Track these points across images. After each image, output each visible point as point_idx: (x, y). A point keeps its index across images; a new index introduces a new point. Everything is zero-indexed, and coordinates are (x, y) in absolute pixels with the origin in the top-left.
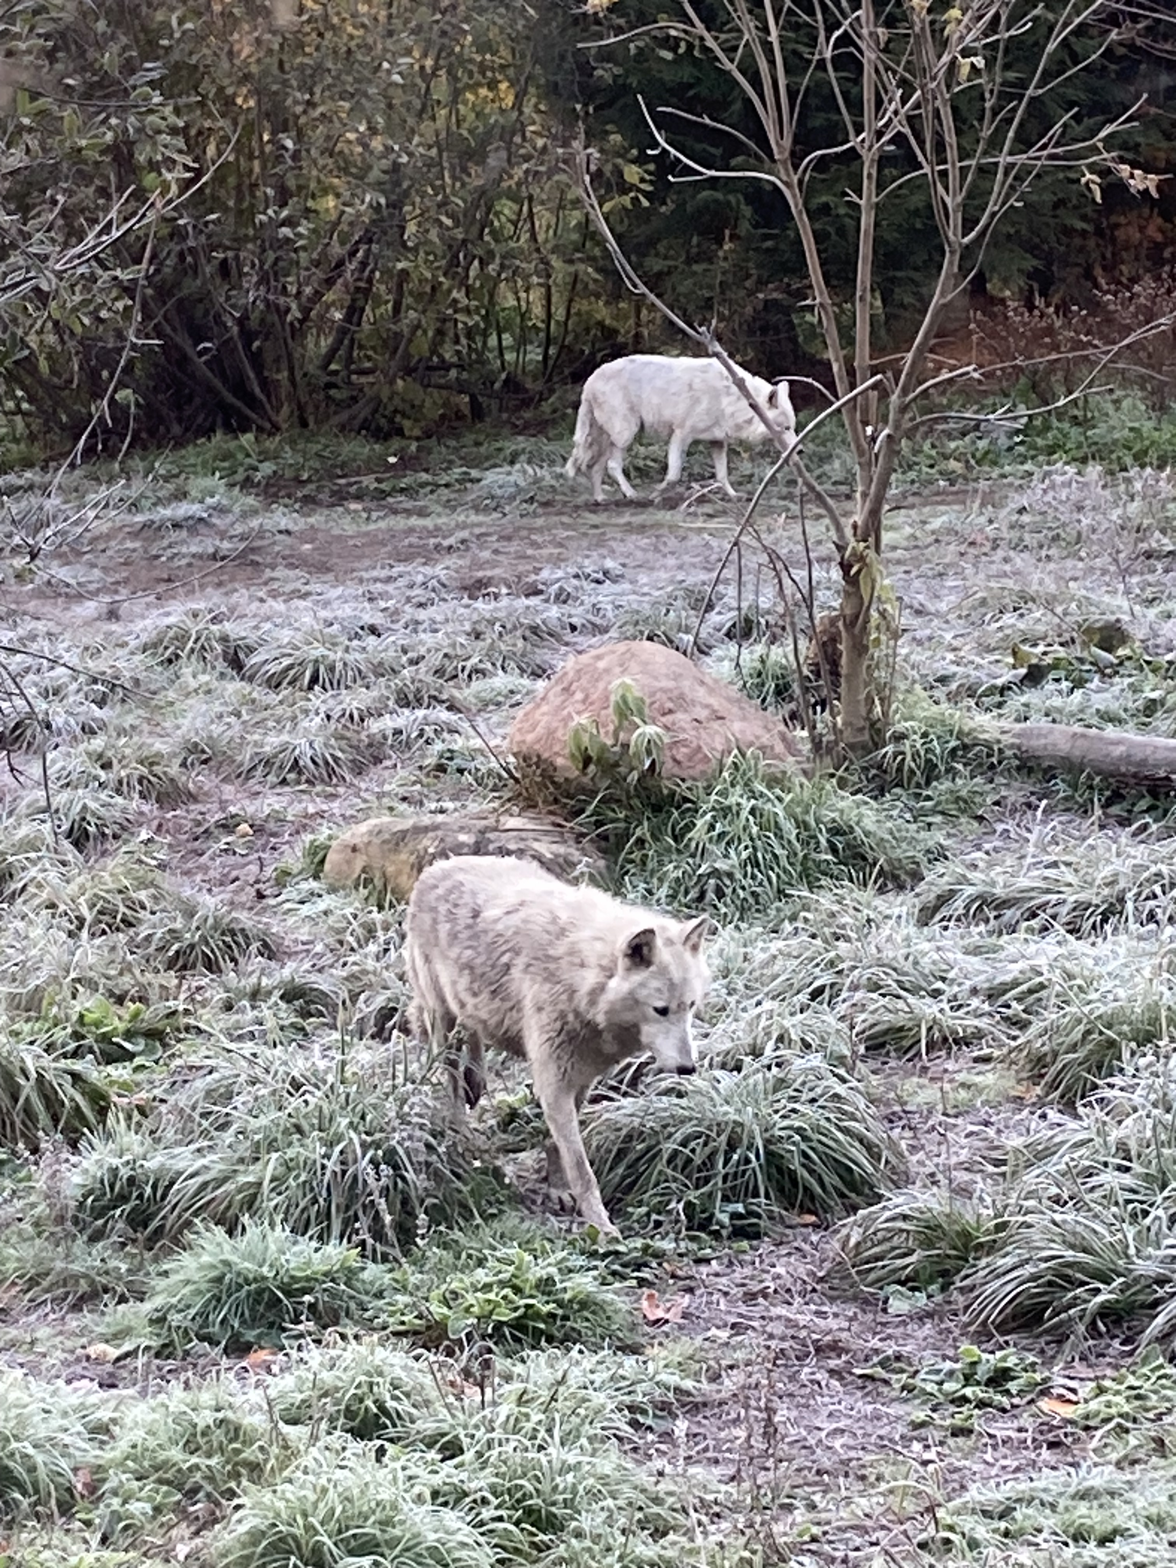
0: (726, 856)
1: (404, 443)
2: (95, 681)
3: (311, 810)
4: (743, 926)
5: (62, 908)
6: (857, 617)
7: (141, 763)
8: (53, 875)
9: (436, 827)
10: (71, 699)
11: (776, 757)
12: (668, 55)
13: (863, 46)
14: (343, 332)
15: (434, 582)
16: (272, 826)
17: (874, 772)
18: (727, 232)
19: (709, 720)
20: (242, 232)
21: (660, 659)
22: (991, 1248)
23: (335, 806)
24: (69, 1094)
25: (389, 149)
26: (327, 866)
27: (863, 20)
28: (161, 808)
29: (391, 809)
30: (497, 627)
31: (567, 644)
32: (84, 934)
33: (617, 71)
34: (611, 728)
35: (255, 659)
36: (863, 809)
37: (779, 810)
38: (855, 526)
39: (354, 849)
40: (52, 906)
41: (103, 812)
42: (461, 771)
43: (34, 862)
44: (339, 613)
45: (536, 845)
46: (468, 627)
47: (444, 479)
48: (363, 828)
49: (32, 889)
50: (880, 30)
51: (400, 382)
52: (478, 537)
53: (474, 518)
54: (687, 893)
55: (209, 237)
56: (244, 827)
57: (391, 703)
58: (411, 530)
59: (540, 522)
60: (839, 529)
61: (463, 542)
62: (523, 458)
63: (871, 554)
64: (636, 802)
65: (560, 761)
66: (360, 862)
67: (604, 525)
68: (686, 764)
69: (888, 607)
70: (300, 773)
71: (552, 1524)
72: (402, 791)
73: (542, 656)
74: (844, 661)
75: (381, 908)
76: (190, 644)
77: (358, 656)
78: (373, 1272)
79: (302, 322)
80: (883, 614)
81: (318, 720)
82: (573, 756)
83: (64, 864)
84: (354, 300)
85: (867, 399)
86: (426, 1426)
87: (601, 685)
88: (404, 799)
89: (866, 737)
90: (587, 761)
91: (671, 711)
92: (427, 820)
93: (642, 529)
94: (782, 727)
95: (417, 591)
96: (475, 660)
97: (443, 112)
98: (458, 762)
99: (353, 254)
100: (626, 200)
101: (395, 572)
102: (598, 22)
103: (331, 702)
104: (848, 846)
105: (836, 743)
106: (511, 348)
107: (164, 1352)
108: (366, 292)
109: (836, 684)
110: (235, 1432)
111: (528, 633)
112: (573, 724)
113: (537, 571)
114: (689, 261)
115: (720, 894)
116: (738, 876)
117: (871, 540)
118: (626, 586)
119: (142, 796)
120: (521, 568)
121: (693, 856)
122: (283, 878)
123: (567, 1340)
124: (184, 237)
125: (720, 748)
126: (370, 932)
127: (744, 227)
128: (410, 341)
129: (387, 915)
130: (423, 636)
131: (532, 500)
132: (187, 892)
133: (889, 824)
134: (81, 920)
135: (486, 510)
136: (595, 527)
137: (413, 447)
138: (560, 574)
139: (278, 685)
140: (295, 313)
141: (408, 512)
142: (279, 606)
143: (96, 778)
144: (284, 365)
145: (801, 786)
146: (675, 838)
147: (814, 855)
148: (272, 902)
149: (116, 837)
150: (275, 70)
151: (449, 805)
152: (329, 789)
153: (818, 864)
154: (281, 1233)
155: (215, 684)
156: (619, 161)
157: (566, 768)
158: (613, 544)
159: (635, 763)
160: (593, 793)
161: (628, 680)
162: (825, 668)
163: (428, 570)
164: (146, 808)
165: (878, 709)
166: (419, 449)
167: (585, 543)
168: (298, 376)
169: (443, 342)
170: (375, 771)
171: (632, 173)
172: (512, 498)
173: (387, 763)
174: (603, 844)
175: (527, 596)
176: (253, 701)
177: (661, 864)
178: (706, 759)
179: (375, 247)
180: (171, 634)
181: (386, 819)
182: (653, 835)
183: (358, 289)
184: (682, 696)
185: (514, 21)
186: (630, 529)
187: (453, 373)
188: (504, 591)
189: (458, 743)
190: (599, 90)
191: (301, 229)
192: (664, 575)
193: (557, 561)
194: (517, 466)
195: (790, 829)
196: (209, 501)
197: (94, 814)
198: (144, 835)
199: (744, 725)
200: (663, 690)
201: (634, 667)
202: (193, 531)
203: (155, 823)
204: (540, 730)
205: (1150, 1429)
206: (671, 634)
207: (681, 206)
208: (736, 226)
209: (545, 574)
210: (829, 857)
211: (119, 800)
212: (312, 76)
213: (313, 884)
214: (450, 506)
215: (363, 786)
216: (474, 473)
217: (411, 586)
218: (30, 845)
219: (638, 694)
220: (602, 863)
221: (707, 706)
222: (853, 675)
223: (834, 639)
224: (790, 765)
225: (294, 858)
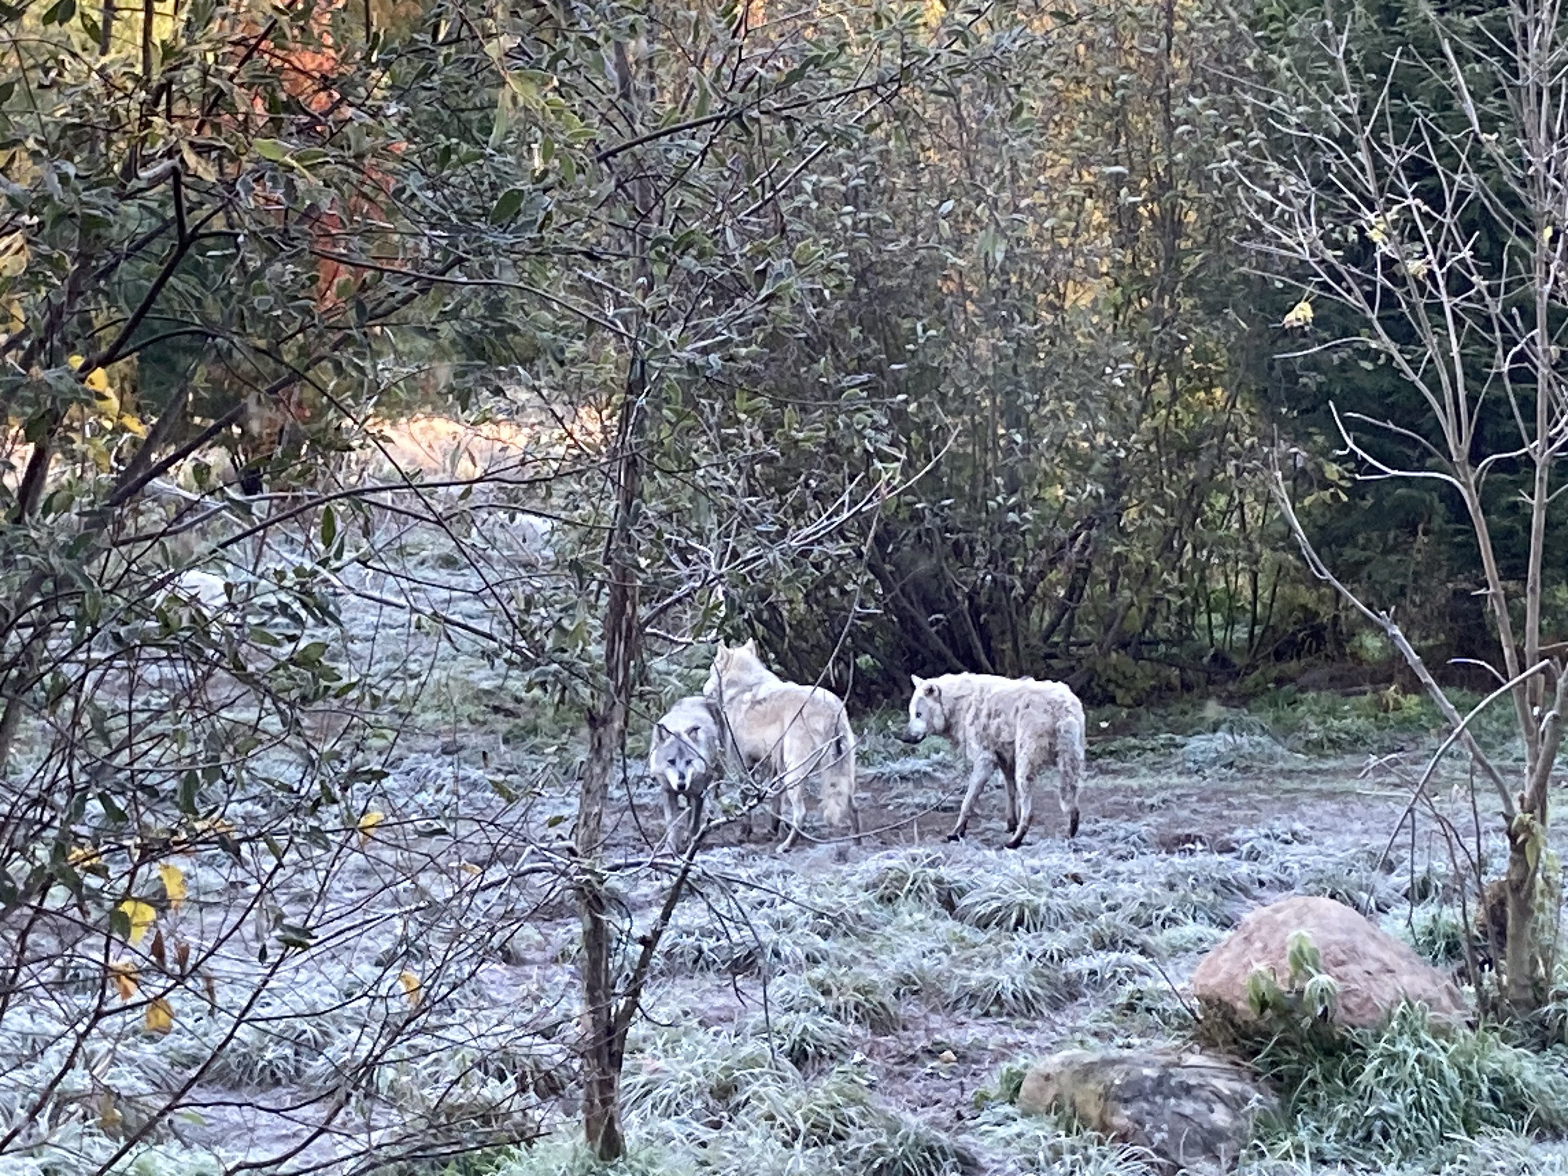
0: (1393, 1100)
1: (1115, 709)
2: (821, 915)
3: (1010, 1040)
4: (1406, 1165)
5: (780, 1120)
6: (1522, 881)
7: (856, 990)
8: (772, 1090)
9: (1121, 1061)
10: (799, 931)
11: (1442, 1010)
12: (1367, 365)
13: (1538, 363)
14: (1063, 608)
15: (1134, 838)
16: (973, 1054)
17: (1536, 1027)
18: (1420, 527)
19: (1380, 971)
20: (975, 516)
21: (1334, 914)
23: (1032, 1039)
25: (1109, 445)
26: (1022, 1093)
27: (1538, 340)
28: (874, 1033)
29: (1082, 1042)
30: (1190, 880)
31: (1255, 898)
32: (798, 1146)
33: (1321, 378)
34: (1287, 975)
35: (966, 901)
36: (1525, 1063)
37: (1443, 1058)
38: (1522, 799)
39: (1047, 1078)
40: (771, 1117)
41: (820, 1034)
42: (1149, 1010)
43: (757, 1078)
44: (1046, 862)
45: (1216, 1082)
46: (1163, 879)
47: (1150, 743)
48: (1056, 1059)
49: (753, 1102)
50: (1553, 348)
51: (1114, 655)
52: (1179, 797)
53: (1176, 780)
54: (1354, 1132)
55: (944, 520)
56: (948, 1054)
57: (1088, 946)
58: (1115, 790)
59: (1237, 786)
60: (1507, 800)
61: (1164, 801)
62: (1224, 727)
63: (1537, 826)
64: (1308, 1046)
65: (1240, 1005)
66: (1052, 1091)
67: (1296, 790)
68: (1357, 1012)
69: (1552, 874)
70: (1002, 1006)
72: (1094, 1027)
73: (1230, 908)
74: (1510, 923)
75: (1069, 1132)
76: (908, 886)
77: (1060, 901)
79: (1026, 598)
80: (1547, 880)
81: (1019, 959)
82: (1251, 1000)
83: (784, 1079)
84: (1074, 579)
85: (1535, 683)
87: (1279, 936)
88: (1096, 1034)
89: (1530, 994)
90: (1264, 1005)
91: (1343, 963)
92: (1114, 1053)
93: (1331, 795)
94: (1449, 983)
95: (1120, 845)
96: (1168, 909)
97: (1164, 412)
98: (1147, 1002)
99: (1074, 538)
100: (1326, 495)
101: (1098, 827)
102: (1304, 335)
103: (1033, 943)
104: (1510, 1096)
105: (1501, 998)
106: (1220, 627)
108: (1086, 573)
109: (1501, 945)
111: (1219, 887)
112: (1252, 971)
113: (1231, 830)
114: (1386, 552)
115: (1386, 1136)
116: (1404, 1119)
117: (1537, 812)
118: (1313, 847)
119: (857, 1021)
120: (1217, 828)
121: (1361, 1098)
122: (981, 1102)
124: (922, 520)
125: (1388, 998)
126: (1057, 1154)
127: (1437, 523)
128: (1123, 618)
129: (1074, 1140)
130: (1121, 886)
131: (1231, 765)
132: (892, 1111)
133: (1549, 1077)
134: (796, 1133)
135: (1189, 772)
136: (1287, 791)
137: (1124, 714)
138: (1252, 833)
139: (986, 926)
140: (1019, 590)
141: (1116, 773)
142: (991, 854)
143: (817, 1003)
144: (1008, 636)
145: (1465, 1037)
146: (1346, 1083)
147: (1475, 1103)
148: (971, 1123)
149: (832, 1058)
150: (1010, 374)
151: (1135, 1041)
152: (1027, 1022)
153: (1479, 1112)
155: (929, 922)
156: (1321, 459)
157: (1246, 1012)
158: (1304, 808)
159: (1308, 1009)
160: (1268, 1035)
161: (1304, 932)
162: (1492, 929)
163: (1131, 826)
164: (860, 1033)
165: (1542, 970)
166: (1129, 715)
167: (1278, 806)
168: (1021, 645)
169: (1153, 620)
170: (1071, 1008)
171: (1332, 471)
172: (1214, 762)
173: (1082, 1000)
174: (1278, 1084)
175: (1220, 852)
176: (963, 939)
177: (1331, 1104)
178: (1375, 1009)
179: (1094, 532)
180: (891, 874)
181: (1077, 1051)
182: (1324, 1077)
183: (1078, 570)
184: (1354, 950)
185: (1228, 333)
186: (1321, 795)
187: (1162, 648)
188: (1200, 846)
189: (1148, 984)
190: (1305, 396)
191: (1026, 515)
192: (1349, 839)
193: (1250, 822)
194: (1219, 734)
195: (1453, 1076)
196: (935, 757)
197: (813, 1036)
198: (858, 1057)
199: (1414, 978)
200: (1336, 943)
201: (1310, 920)
202: (918, 784)
203: (867, 1048)
204: (1221, 976)
206: (1353, 893)
207: (1378, 503)
208: (1429, 521)
209: (1238, 834)
210: (1490, 1105)
211: (836, 1024)
212: (1042, 379)
213: (1008, 1109)
214: (1155, 768)
215: (1058, 1020)
216: (1179, 739)
217: (1114, 840)
218: (753, 1062)
219: (1314, 945)
220: (1275, 1101)
221: (1378, 960)
222: (1517, 938)
223: (1502, 903)
224: (1455, 1017)
225: (992, 1084)
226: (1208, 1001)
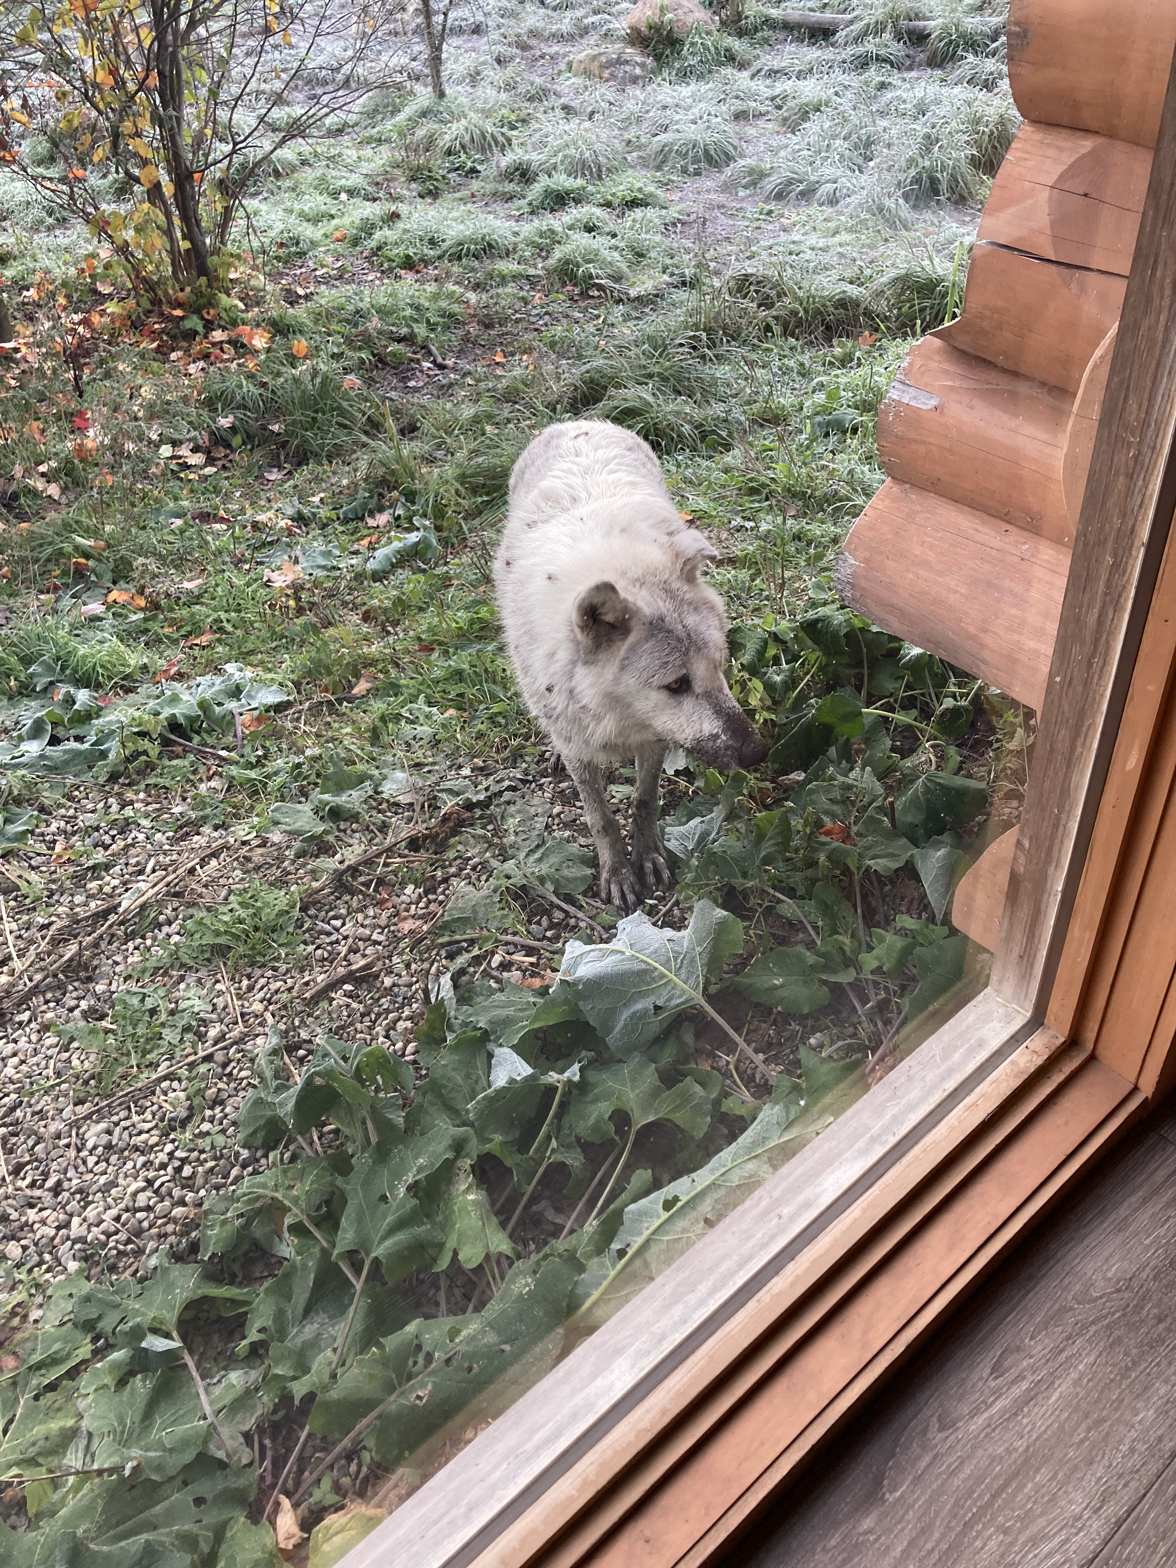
0: (693, 59)
3: (567, 50)
4: (698, 82)
5: (495, 83)
7: (516, 36)
8: (491, 73)
9: (605, 53)
11: (709, 25)
16: (555, 56)
17: (738, 30)
19: (688, 12)
22: (769, 175)
23: (574, 49)
24: (501, 139)
26: (573, 68)
28: (522, 51)
29: (591, 48)
32: (502, 91)
34: (658, 16)
36: (735, 43)
37: (709, 43)
39: (581, 62)
40: (492, 83)
41: (505, 53)
42: (612, 35)
43: (486, 69)
45: (636, 58)
48: (583, 55)
49: (486, 78)
54: (681, 72)
56: (547, 57)
57: (590, 14)
64: (665, 42)
65: (643, 29)
66: (583, 66)
68: (681, 28)
70: (564, 38)
71: (641, 255)
72: (595, 42)
78: (590, 188)
81: (568, 20)
82: (646, 27)
83: (495, 69)
86: (607, 229)
88: (595, 45)
89: (737, 18)
90: (651, 28)
91: (676, 9)
92: (602, 51)
94: (711, 15)
98: (612, 32)
103: (572, 14)
104: (730, 55)
105: (727, 20)
107: (532, 213)
110: (553, 232)
112: (646, 16)
115: (691, 73)
116: (697, 66)
119: (516, 47)
121: (683, 60)
122: (560, 73)
123: (647, 205)
125: (691, 21)
126: (586, 88)
132: (531, 78)
133: (743, 48)
134: (501, 87)
139: (556, 9)
143: (502, 42)
145: (716, 35)
146: (678, 54)
147: (720, 58)
148: (557, 80)
149: (509, 61)
151: (609, 46)
152: (572, 43)
153: (721, 61)
154: (564, 177)
157: (645, 31)
159: (665, 28)
160: (652, 39)
164: (518, 51)
165: (740, 8)
170: (587, 37)
173: (590, 33)
174: (656, 57)
176: (548, 15)
177: (673, 63)
178: (687, 26)
181: (590, 51)
182: (671, 53)
189: (611, 26)
195: (712, 50)
197: (502, 54)
198: (518, 60)
199: (699, 14)
203: (521, 56)
204: (636, 20)
205: (811, 224)
210: (724, 59)
211: (510, 49)
213: (569, 74)
215: (583, 41)
218: (484, 63)
220: (655, 63)
221: (688, 8)
224: (713, 28)
225: (563, 66)
226: (631, 28)
